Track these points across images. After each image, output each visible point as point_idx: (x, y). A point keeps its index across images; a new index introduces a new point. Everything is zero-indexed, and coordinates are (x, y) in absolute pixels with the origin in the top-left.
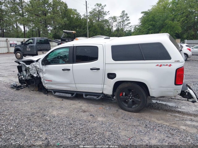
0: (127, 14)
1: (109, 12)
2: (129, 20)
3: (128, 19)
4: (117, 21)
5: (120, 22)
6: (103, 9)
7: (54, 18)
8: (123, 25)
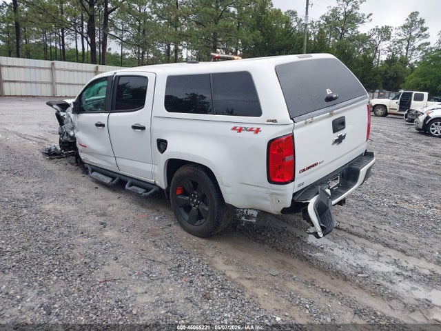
0: (422, 22)
1: (371, 14)
2: (426, 36)
3: (426, 32)
4: (392, 39)
5: (400, 41)
6: (357, 8)
7: (231, 30)
8: (407, 48)
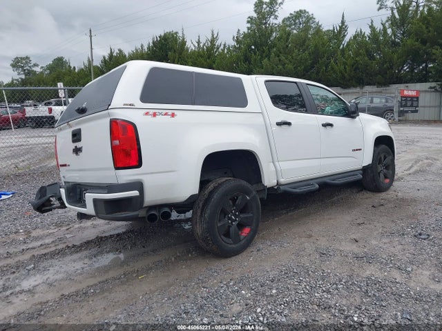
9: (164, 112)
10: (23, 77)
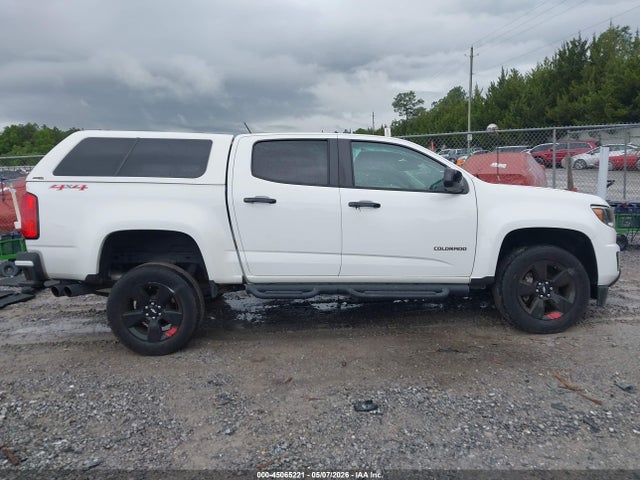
9: (74, 184)
10: (405, 118)
